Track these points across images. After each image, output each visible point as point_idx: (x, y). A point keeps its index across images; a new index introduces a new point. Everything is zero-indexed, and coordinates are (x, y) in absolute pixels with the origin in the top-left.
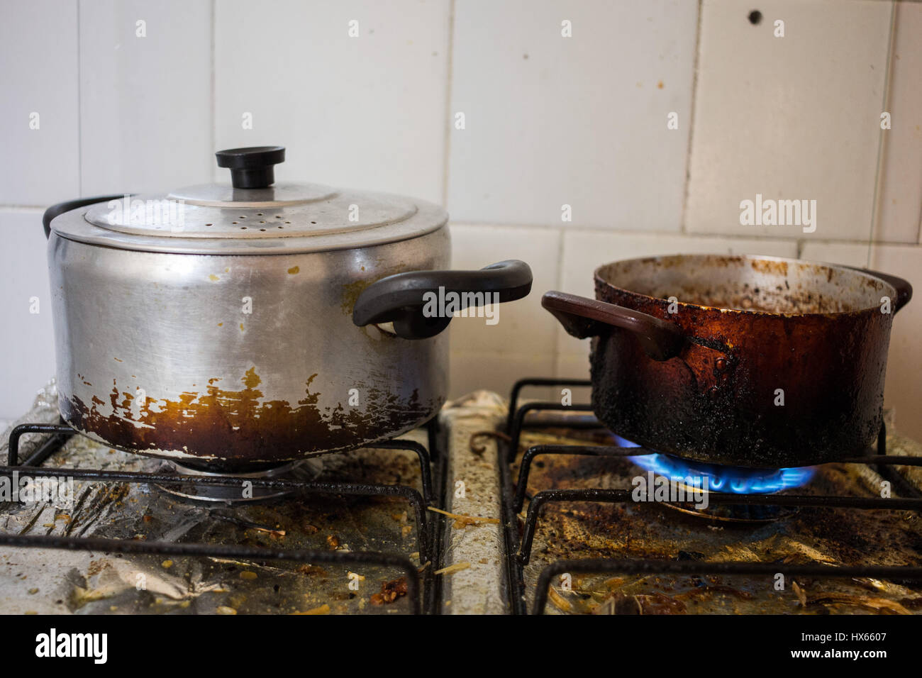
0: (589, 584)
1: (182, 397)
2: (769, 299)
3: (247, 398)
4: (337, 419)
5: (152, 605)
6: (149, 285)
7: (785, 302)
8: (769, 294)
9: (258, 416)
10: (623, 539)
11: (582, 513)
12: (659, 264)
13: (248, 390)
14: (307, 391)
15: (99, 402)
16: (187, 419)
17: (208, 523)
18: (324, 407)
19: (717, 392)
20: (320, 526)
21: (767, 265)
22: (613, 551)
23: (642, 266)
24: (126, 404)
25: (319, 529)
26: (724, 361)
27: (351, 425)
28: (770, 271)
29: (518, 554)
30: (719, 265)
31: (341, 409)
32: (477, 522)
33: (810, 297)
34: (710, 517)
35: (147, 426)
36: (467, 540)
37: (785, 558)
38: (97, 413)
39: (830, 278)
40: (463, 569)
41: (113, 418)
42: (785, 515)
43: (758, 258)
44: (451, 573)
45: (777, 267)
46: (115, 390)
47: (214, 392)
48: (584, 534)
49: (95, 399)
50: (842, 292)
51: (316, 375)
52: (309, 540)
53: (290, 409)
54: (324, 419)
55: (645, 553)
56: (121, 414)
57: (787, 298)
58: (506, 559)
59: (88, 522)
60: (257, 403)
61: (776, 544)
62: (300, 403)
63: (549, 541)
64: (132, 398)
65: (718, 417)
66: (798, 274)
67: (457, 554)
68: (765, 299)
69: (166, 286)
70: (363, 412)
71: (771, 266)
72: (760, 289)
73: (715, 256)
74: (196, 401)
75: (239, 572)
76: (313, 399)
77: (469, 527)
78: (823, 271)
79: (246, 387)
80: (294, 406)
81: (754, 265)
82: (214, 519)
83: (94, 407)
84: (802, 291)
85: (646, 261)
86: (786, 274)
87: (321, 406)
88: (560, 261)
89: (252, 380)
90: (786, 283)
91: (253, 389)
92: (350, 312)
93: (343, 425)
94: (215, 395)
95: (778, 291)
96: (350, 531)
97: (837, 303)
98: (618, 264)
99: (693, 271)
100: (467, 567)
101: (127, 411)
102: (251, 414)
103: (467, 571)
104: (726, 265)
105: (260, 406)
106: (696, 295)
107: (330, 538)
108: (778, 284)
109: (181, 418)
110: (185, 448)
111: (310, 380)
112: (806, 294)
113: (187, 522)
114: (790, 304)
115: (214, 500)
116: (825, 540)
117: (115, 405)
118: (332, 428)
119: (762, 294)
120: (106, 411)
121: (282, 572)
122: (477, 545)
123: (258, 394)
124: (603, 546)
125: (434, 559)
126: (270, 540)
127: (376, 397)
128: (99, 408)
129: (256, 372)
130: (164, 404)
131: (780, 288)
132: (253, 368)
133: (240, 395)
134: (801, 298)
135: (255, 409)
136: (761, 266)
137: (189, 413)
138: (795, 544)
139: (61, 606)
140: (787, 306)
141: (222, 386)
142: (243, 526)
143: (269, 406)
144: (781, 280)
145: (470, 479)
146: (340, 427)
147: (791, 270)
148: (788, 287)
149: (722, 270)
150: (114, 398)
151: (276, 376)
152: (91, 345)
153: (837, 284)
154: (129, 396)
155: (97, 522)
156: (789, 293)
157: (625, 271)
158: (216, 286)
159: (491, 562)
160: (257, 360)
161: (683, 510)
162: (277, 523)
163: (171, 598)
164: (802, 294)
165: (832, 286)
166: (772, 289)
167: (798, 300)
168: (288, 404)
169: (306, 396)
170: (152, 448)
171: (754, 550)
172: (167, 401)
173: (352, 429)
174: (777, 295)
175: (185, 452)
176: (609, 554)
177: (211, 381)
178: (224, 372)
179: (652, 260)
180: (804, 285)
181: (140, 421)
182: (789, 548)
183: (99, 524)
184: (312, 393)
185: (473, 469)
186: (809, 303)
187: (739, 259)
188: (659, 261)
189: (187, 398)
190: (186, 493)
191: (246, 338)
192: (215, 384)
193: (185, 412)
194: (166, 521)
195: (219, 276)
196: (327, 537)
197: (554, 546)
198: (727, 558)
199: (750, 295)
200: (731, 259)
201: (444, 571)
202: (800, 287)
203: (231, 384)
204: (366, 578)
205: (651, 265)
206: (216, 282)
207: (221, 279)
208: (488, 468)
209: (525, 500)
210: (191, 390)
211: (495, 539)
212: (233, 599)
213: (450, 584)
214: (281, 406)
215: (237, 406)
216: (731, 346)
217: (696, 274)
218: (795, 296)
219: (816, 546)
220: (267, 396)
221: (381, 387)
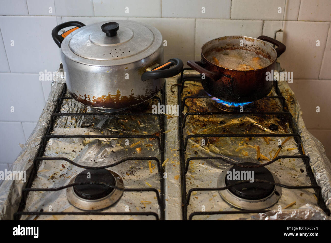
0: (199, 131)
1: (102, 96)
2: (250, 48)
3: (117, 96)
4: (138, 98)
5: (101, 144)
6: (92, 73)
7: (253, 49)
8: (249, 46)
9: (120, 99)
10: (208, 118)
11: (198, 110)
12: (220, 40)
13: (118, 94)
14: (131, 93)
15: (81, 96)
16: (104, 101)
17: (109, 119)
18: (135, 96)
19: (229, 87)
20: (135, 118)
21: (249, 39)
22: (205, 121)
23: (215, 41)
24: (88, 97)
25: (135, 119)
26: (230, 81)
27: (142, 98)
28: (250, 41)
29: (182, 126)
30: (237, 39)
31: (139, 95)
32: (173, 117)
33: (260, 49)
34: (229, 111)
35: (94, 102)
36: (170, 122)
37: (245, 122)
38: (81, 98)
39: (264, 45)
40: (169, 132)
41: (85, 100)
42: (247, 110)
43: (247, 37)
44: (167, 133)
45: (252, 40)
46: (85, 94)
47: (110, 95)
48: (198, 116)
49: (80, 95)
50: (267, 49)
51: (133, 89)
52: (133, 122)
53: (128, 97)
54: (136, 98)
55: (212, 122)
56: (87, 99)
57: (254, 48)
58: (179, 127)
59: (80, 120)
60: (120, 97)
61: (244, 119)
62: (130, 96)
63: (190, 119)
64: (90, 96)
65: (229, 92)
66: (257, 43)
67: (168, 128)
68: (248, 48)
69: (96, 74)
70: (144, 95)
71: (250, 39)
72: (247, 45)
73: (235, 36)
74: (106, 97)
75: (119, 134)
76: (133, 94)
77: (171, 118)
78: (263, 43)
79: (117, 94)
80: (129, 96)
81: (246, 39)
82: (110, 118)
83: (80, 97)
84: (258, 47)
85: (216, 40)
86: (254, 42)
87: (134, 96)
88: (195, 27)
89: (118, 92)
90: (254, 44)
91: (119, 94)
92: (140, 74)
93: (140, 99)
94: (110, 96)
95: (252, 46)
96: (143, 119)
97: (266, 52)
98: (208, 42)
99: (229, 40)
100: (171, 131)
101: (89, 99)
102: (119, 99)
103: (170, 132)
104: (238, 38)
105: (121, 97)
106: (230, 46)
107: (138, 122)
108: (252, 44)
109: (102, 100)
110: (104, 107)
111: (132, 91)
112: (259, 48)
113: (104, 119)
114: (255, 50)
115: (109, 112)
116: (256, 117)
117: (86, 97)
118: (137, 100)
119: (248, 46)
120: (83, 98)
121: (128, 132)
122: (173, 124)
123: (120, 95)
124: (202, 120)
125: (163, 128)
126: (124, 123)
127: (147, 91)
128: (81, 97)
129: (119, 90)
130: (98, 98)
131: (252, 45)
132: (118, 90)
133: (116, 95)
134: (258, 49)
135: (119, 98)
136: (247, 39)
137: (104, 100)
138: (248, 118)
139: (81, 145)
140: (254, 50)
141: (111, 94)
142: (117, 119)
143: (123, 97)
144: (253, 43)
145: (171, 102)
146: (139, 99)
147: (255, 41)
148: (254, 45)
149: (237, 40)
150: (85, 96)
151: (124, 91)
152: (78, 84)
153: (266, 47)
154: (89, 96)
155: (82, 120)
156: (255, 47)
157: (210, 44)
158: (109, 73)
159: (176, 129)
160: (119, 88)
161: (222, 110)
162: (125, 118)
163: (105, 142)
164: (258, 48)
165: (265, 47)
166: (250, 45)
167: (257, 49)
168: (127, 96)
169: (131, 94)
170: (96, 107)
171: (238, 120)
172: (99, 97)
173: (142, 99)
174: (252, 47)
175: (104, 108)
176: (204, 122)
177: (109, 93)
178: (112, 91)
179: (218, 39)
180: (258, 45)
181: (92, 101)
182: (246, 119)
183: (83, 120)
184: (132, 93)
185: (171, 98)
186: (259, 50)
187: (242, 37)
188: (220, 39)
189: (104, 96)
190: (102, 111)
191: (116, 84)
192: (110, 94)
193: (103, 99)
194: (99, 119)
195: (109, 71)
196: (137, 121)
197: (191, 120)
198: (232, 123)
199: (245, 46)
200: (240, 37)
201: (165, 132)
202: (257, 46)
203: (113, 93)
204: (148, 133)
205: (217, 40)
206: (108, 72)
207: (109, 72)
208: (175, 97)
209: (185, 106)
210: (104, 95)
211: (177, 122)
212: (119, 141)
213: (167, 136)
214: (125, 97)
215: (115, 98)
216: (232, 77)
217: (230, 41)
218: (256, 48)
219: (253, 119)
220: (122, 95)
221: (148, 89)
